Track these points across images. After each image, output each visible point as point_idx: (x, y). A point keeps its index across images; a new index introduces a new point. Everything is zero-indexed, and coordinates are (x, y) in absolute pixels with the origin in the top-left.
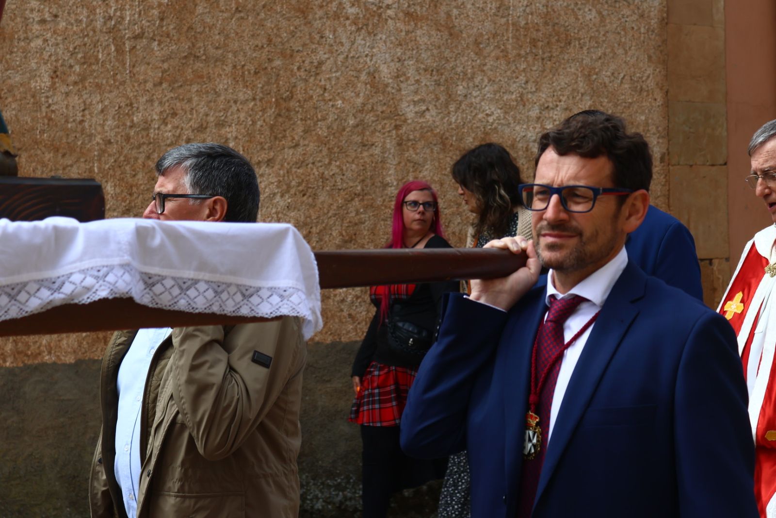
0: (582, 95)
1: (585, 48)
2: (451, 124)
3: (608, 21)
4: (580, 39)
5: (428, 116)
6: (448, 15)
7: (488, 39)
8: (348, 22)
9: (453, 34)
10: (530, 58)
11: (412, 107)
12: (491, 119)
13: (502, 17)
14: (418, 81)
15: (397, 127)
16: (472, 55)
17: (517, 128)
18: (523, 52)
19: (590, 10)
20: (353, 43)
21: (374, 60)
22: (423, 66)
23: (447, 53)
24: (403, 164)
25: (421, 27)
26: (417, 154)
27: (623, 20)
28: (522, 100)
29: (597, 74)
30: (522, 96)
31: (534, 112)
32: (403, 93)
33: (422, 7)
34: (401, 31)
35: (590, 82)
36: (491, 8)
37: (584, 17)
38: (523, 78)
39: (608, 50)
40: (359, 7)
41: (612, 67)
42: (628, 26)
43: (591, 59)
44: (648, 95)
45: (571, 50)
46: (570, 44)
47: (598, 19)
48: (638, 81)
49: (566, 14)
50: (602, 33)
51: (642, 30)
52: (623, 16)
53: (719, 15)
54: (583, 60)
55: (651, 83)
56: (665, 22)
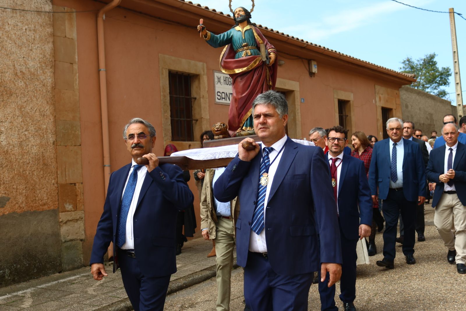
0: (18, 116)
1: (19, 98)
3: (29, 87)
4: (16, 94)
19: (21, 82)
27: (36, 87)
29: (24, 108)
35: (21, 112)
37: (18, 84)
39: (29, 99)
41: (31, 105)
42: (38, 89)
43: (22, 102)
44: (47, 117)
45: (12, 98)
46: (12, 95)
47: (25, 86)
48: (42, 112)
49: (10, 83)
50: (26, 91)
51: (44, 91)
52: (36, 85)
53: (76, 87)
54: (18, 102)
55: (48, 113)
56: (54, 88)
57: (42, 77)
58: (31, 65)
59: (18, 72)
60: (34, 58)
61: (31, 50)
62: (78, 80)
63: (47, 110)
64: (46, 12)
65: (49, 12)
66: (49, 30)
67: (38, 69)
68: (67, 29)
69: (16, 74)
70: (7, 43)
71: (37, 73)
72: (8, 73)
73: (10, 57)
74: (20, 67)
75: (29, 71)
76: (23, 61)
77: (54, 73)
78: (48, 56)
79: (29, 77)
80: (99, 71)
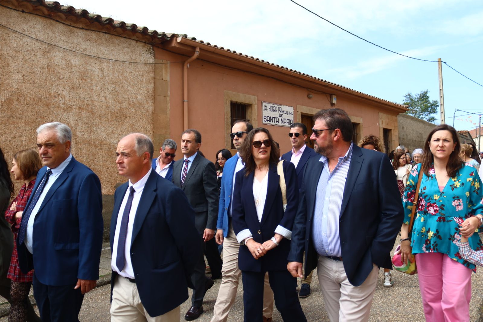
0: (130, 131)
2: (91, 138)
3: (138, 112)
4: (130, 117)
5: (85, 136)
6: (92, 108)
7: (103, 115)
8: (61, 109)
9: (93, 113)
10: (115, 121)
11: (80, 133)
12: (103, 137)
13: (107, 109)
14: (82, 126)
15: (75, 139)
16: (98, 119)
17: (111, 140)
18: (113, 119)
20: (63, 115)
21: (69, 120)
22: (83, 122)
23: (91, 119)
24: (77, 149)
25: (83, 111)
26: (81, 146)
27: (142, 112)
28: (113, 132)
29: (134, 126)
30: (112, 131)
31: (116, 136)
32: (77, 129)
33: (84, 106)
34: (77, 112)
36: (104, 107)
37: (131, 111)
38: (113, 127)
39: (137, 120)
40: (65, 105)
41: (139, 124)
42: (143, 113)
43: (133, 122)
44: (148, 132)
45: (127, 119)
46: (127, 118)
47: (135, 112)
48: (146, 128)
49: (126, 110)
50: (136, 115)
51: (147, 115)
52: (142, 111)
53: (168, 112)
54: (130, 122)
55: (149, 129)
56: (153, 113)
57: (146, 106)
58: (139, 98)
59: (131, 102)
60: (142, 94)
61: (140, 88)
62: (169, 107)
63: (149, 127)
64: (150, 63)
65: (152, 64)
66: (152, 75)
67: (144, 101)
68: (163, 74)
69: (130, 104)
70: (125, 84)
71: (143, 103)
72: (125, 103)
73: (126, 93)
74: (132, 99)
75: (138, 102)
76: (134, 96)
77: (154, 103)
78: (150, 92)
79: (138, 106)
80: (183, 102)
